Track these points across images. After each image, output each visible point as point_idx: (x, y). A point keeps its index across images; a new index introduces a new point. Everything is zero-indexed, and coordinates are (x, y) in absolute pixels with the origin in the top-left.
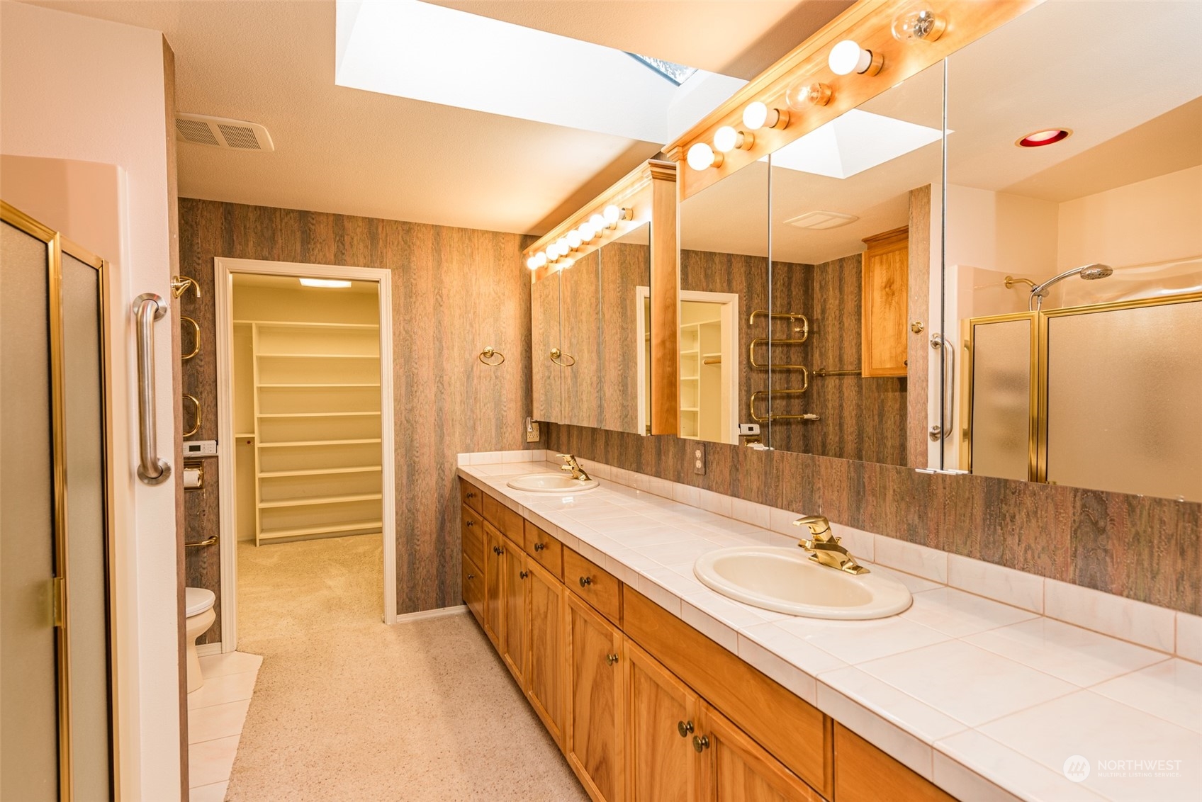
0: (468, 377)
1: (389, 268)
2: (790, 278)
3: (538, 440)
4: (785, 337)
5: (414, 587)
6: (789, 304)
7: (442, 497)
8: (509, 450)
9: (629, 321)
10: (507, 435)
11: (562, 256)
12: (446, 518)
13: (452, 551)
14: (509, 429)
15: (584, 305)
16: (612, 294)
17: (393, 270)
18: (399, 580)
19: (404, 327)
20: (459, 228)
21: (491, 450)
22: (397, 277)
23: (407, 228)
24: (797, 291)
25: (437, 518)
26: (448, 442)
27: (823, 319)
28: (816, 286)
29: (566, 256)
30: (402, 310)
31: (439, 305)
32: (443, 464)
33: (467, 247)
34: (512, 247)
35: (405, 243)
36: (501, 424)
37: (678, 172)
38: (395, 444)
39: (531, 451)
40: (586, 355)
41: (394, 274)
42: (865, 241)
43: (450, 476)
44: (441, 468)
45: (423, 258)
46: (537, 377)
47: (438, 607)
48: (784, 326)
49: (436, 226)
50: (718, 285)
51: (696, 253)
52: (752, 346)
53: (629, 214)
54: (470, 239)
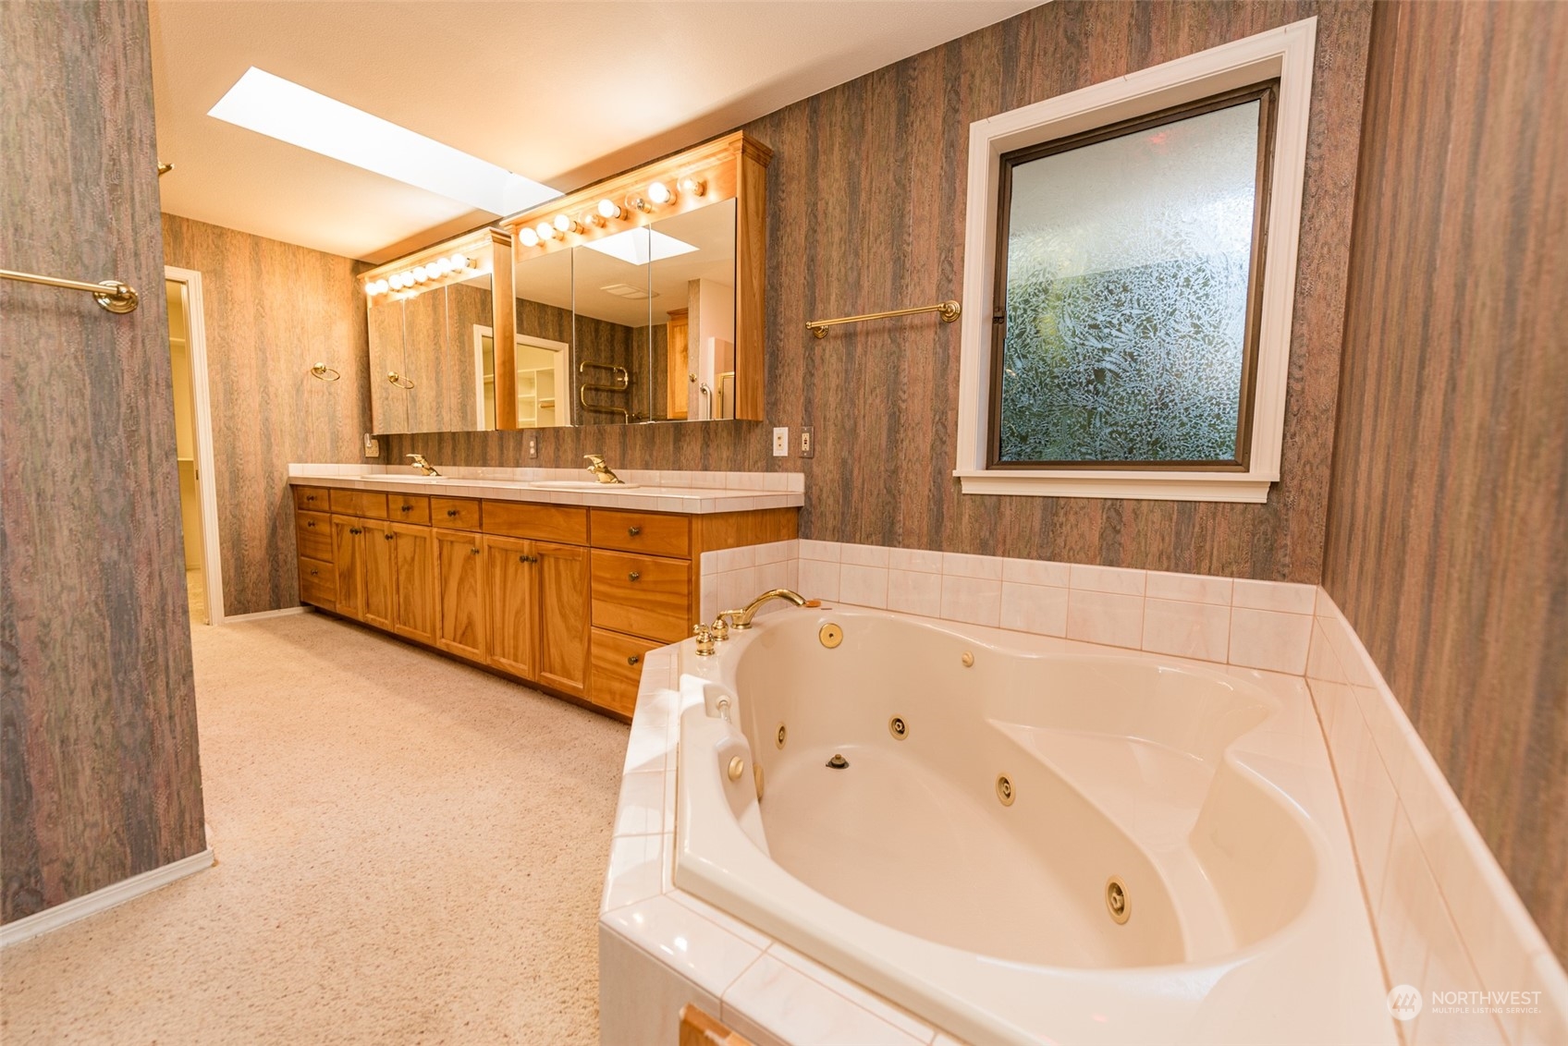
0: (298, 390)
1: (198, 270)
2: (612, 336)
3: (377, 455)
4: (609, 384)
5: (243, 590)
6: (612, 357)
7: (272, 504)
8: (346, 463)
9: (467, 355)
10: (344, 449)
11: (405, 287)
12: (278, 524)
13: (286, 556)
14: (346, 444)
15: (422, 336)
16: (449, 328)
17: (203, 273)
18: (226, 583)
19: (219, 333)
20: (281, 242)
21: (326, 462)
22: (208, 281)
23: (220, 233)
24: (619, 348)
25: (267, 525)
26: (276, 452)
27: (640, 372)
28: (635, 344)
29: (410, 288)
30: (216, 315)
31: (259, 316)
32: (271, 472)
33: (291, 261)
34: (344, 271)
35: (217, 247)
36: (336, 439)
37: (513, 240)
38: (214, 450)
39: (370, 466)
40: (425, 381)
41: (204, 278)
42: (670, 313)
43: (280, 487)
44: (270, 477)
45: (238, 265)
46: (375, 397)
47: (272, 608)
48: (609, 374)
49: (254, 236)
50: (551, 334)
51: (530, 302)
52: (582, 389)
53: (474, 264)
54: (294, 255)
